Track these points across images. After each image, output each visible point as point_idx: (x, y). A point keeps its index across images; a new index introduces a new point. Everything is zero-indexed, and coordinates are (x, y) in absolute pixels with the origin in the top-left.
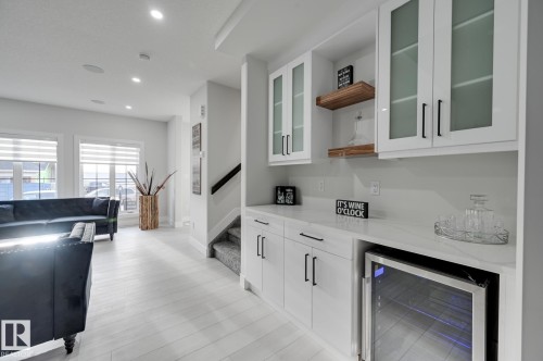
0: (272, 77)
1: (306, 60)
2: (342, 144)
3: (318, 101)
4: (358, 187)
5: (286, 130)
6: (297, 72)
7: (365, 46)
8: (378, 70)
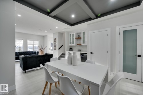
0: (70, 34)
1: (74, 33)
2: (78, 43)
3: (76, 38)
4: (80, 48)
5: (72, 41)
6: (73, 35)
7: (80, 33)
8: (82, 36)
